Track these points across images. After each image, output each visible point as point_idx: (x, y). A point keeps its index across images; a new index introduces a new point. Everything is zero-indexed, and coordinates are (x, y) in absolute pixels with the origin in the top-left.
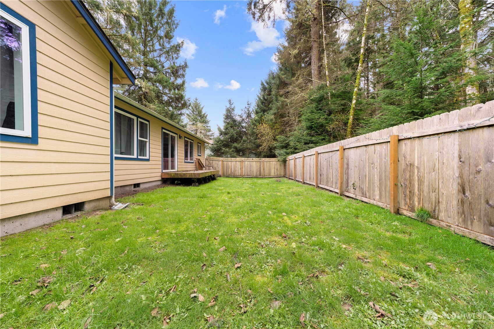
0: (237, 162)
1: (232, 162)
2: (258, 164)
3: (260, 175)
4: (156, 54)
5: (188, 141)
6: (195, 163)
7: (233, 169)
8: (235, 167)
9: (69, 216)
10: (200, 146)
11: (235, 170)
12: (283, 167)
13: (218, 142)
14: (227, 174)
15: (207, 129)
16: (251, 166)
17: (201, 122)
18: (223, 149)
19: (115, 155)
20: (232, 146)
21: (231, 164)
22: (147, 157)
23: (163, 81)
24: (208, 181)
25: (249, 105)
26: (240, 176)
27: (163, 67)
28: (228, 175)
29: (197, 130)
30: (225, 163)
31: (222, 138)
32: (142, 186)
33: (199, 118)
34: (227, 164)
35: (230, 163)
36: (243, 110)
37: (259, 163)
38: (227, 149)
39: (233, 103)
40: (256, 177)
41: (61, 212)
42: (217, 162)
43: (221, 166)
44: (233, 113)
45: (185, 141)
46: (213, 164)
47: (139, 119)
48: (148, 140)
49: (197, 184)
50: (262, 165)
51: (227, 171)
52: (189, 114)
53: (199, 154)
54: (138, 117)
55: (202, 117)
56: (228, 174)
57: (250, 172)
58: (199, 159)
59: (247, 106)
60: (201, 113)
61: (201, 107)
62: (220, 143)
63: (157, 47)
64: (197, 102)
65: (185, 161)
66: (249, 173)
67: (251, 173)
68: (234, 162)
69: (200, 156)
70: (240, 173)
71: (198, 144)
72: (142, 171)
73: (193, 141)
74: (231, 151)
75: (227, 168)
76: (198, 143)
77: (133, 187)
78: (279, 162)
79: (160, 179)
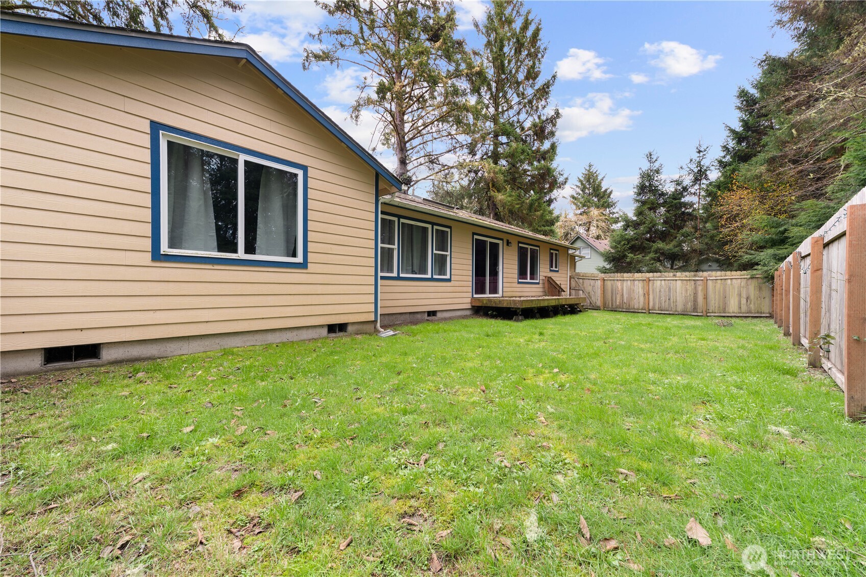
0: (636, 282)
1: (625, 283)
2: (690, 286)
3: (695, 309)
4: (511, 113)
5: (527, 248)
6: (544, 284)
7: (625, 296)
8: (630, 291)
9: (333, 335)
10: (556, 254)
11: (630, 299)
12: (766, 293)
13: (619, 242)
14: (612, 305)
15: (612, 218)
16: (670, 289)
17: (598, 207)
18: (630, 255)
19: (380, 274)
20: (650, 248)
21: (622, 285)
22: (448, 277)
23: (517, 152)
24: (551, 313)
25: (702, 154)
26: (642, 309)
27: (523, 129)
28: (614, 306)
29: (590, 222)
30: (609, 284)
31: (631, 232)
32: (439, 315)
33: (596, 200)
34: (612, 285)
35: (619, 284)
36: (684, 167)
37: (693, 282)
38: (640, 256)
39: (658, 158)
40: (684, 314)
41: (325, 330)
42: (592, 282)
43: (599, 290)
44: (656, 179)
45: (520, 249)
46: (585, 285)
47: (435, 227)
48: (448, 253)
49: (520, 318)
50: (700, 288)
51: (612, 300)
52: (576, 196)
53: (554, 269)
54: (433, 224)
55: (602, 197)
56: (614, 304)
57: (667, 303)
58: (550, 277)
59: (695, 156)
60: (598, 190)
61: (600, 178)
62: (624, 244)
63: (515, 99)
64: (591, 171)
65: (520, 280)
66: (665, 305)
67: (669, 304)
68: (629, 282)
69: (558, 271)
70: (642, 303)
71: (552, 251)
72: (439, 295)
73: (539, 247)
74: (648, 258)
75: (612, 293)
76: (551, 249)
77: (426, 314)
78: (754, 281)
79: (470, 307)
